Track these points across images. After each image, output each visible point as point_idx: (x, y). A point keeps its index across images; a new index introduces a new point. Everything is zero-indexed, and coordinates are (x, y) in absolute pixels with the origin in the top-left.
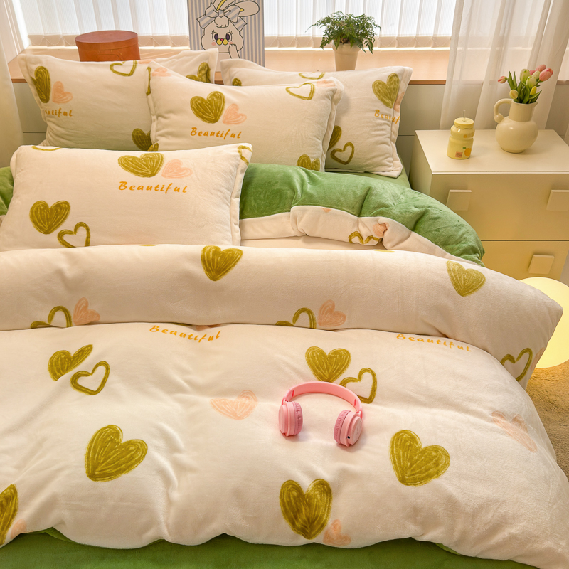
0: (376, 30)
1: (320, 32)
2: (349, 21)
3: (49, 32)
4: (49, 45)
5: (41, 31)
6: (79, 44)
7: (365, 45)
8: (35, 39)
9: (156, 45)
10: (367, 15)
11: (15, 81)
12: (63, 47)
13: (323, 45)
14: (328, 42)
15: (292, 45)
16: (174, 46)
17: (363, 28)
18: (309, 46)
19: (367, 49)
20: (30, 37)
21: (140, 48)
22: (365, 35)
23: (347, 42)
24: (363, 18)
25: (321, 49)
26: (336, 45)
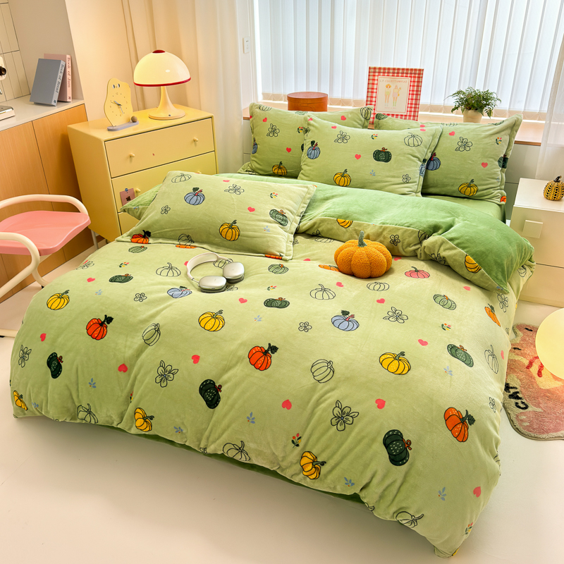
1: (452, 102)
3: (276, 92)
4: (274, 100)
5: (270, 91)
6: (289, 98)
7: (484, 112)
8: (266, 96)
9: (343, 105)
10: (490, 91)
11: (245, 118)
14: (458, 108)
15: (440, 112)
17: (486, 100)
19: (486, 115)
20: (263, 94)
22: (486, 105)
23: (470, 109)
24: (487, 93)
26: (463, 111)
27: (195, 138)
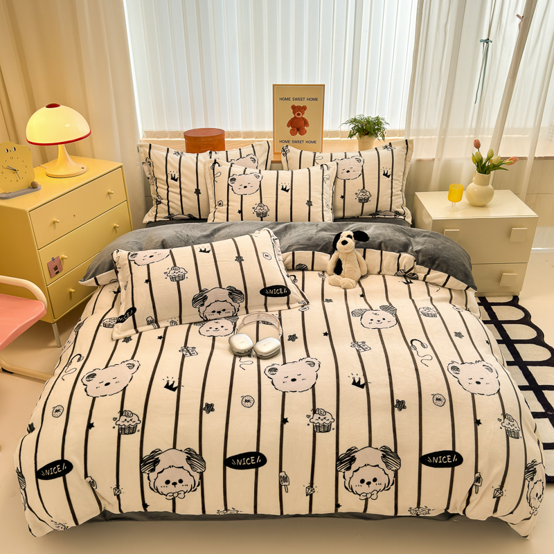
0: (385, 126)
1: (349, 128)
2: (368, 122)
3: (159, 129)
4: (158, 138)
5: (154, 128)
6: (186, 137)
7: (379, 136)
9: (233, 138)
10: (380, 117)
12: (167, 139)
13: (351, 136)
14: (355, 134)
16: (245, 138)
17: (378, 125)
18: (337, 137)
19: (380, 138)
20: (145, 132)
21: (226, 139)
22: (379, 129)
23: (367, 134)
24: (377, 118)
25: (349, 138)
26: (360, 137)
27: (109, 191)
